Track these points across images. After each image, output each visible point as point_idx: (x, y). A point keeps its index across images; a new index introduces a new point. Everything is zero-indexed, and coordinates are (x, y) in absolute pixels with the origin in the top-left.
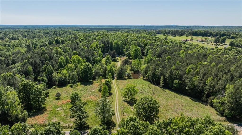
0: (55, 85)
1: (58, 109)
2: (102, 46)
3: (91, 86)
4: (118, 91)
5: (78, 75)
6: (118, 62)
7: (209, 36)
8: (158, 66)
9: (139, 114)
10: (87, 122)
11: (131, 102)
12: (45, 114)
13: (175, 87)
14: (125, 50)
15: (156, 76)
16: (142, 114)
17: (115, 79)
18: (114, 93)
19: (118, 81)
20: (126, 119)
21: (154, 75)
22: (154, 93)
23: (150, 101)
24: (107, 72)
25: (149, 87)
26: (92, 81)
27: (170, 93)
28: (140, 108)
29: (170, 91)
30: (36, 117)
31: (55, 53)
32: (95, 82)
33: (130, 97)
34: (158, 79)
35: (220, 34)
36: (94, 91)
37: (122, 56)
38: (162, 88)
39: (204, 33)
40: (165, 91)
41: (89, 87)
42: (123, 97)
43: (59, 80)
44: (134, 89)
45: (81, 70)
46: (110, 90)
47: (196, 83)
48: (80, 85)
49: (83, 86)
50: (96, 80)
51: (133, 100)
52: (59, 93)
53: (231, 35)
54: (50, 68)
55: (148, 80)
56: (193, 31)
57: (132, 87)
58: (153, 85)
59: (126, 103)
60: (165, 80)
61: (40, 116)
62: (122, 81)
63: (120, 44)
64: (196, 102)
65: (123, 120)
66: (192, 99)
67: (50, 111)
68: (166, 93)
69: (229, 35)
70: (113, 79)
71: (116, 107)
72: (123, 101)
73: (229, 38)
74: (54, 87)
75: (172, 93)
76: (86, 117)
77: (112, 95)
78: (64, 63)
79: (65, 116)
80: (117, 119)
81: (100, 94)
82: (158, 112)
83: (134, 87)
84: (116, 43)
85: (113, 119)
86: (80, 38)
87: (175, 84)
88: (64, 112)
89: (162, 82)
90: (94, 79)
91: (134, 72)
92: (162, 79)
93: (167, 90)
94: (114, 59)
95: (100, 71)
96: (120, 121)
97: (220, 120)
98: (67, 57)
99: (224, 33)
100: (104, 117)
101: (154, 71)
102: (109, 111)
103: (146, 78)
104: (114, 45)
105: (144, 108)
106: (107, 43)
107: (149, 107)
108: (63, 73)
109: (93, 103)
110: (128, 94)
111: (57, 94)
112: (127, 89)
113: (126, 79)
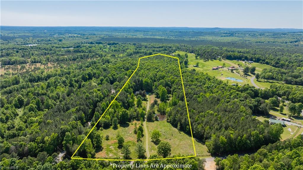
0: (101, 127)
1: (110, 147)
2: (134, 85)
3: (128, 128)
4: (148, 133)
5: (118, 119)
6: (148, 101)
7: (244, 60)
8: (178, 112)
9: (159, 152)
10: (130, 156)
11: (156, 142)
12: (104, 151)
13: (187, 131)
14: (154, 87)
15: (176, 120)
16: (161, 152)
17: (145, 121)
18: (145, 135)
19: (148, 123)
20: (152, 156)
21: (175, 120)
22: (172, 135)
23: (165, 145)
24: (139, 115)
25: (170, 129)
26: (128, 123)
27: (184, 135)
28: (160, 149)
29: (184, 133)
30: (99, 153)
31: (96, 97)
32: (130, 124)
33: (156, 139)
34: (177, 123)
35: (255, 59)
36: (131, 133)
37: (151, 94)
38: (179, 130)
39: (238, 57)
40: (181, 133)
41: (127, 128)
42: (151, 138)
43: (104, 123)
44: (158, 134)
45: (120, 115)
46: (142, 133)
47: (199, 130)
48: (120, 127)
49: (122, 128)
50: (131, 122)
51: (158, 141)
52: (108, 135)
53: (265, 60)
54: (97, 114)
55: (170, 122)
56: (227, 55)
57: (157, 132)
58: (173, 128)
59: (153, 143)
60: (181, 125)
61: (100, 152)
62: (151, 123)
63: (149, 82)
64: (199, 143)
65: (151, 156)
66: (197, 140)
67: (106, 149)
68: (181, 135)
69: (264, 60)
70: (144, 121)
71: (146, 146)
72: (151, 141)
73: (264, 63)
74: (101, 128)
75: (185, 135)
76: (130, 153)
77: (144, 137)
78: (105, 107)
79: (116, 152)
80: (148, 154)
81: (136, 136)
82: (170, 150)
83: (158, 132)
84: (146, 82)
85: (145, 154)
86: (112, 73)
87: (187, 129)
88: (115, 149)
89: (179, 126)
90: (130, 121)
91: (161, 113)
92: (179, 124)
93: (182, 132)
94: (144, 99)
95: (134, 114)
96: (149, 156)
97: (207, 155)
98: (107, 103)
99: (259, 57)
100: (140, 153)
101: (174, 117)
102: (142, 150)
103: (169, 120)
104: (144, 82)
105: (162, 149)
106: (137, 81)
107: (165, 148)
108: (106, 117)
109: (132, 143)
110: (154, 137)
111: (107, 136)
112: (154, 133)
113: (154, 122)
